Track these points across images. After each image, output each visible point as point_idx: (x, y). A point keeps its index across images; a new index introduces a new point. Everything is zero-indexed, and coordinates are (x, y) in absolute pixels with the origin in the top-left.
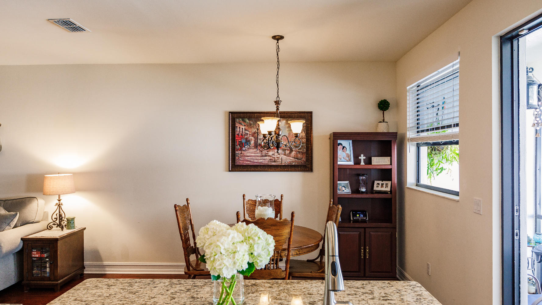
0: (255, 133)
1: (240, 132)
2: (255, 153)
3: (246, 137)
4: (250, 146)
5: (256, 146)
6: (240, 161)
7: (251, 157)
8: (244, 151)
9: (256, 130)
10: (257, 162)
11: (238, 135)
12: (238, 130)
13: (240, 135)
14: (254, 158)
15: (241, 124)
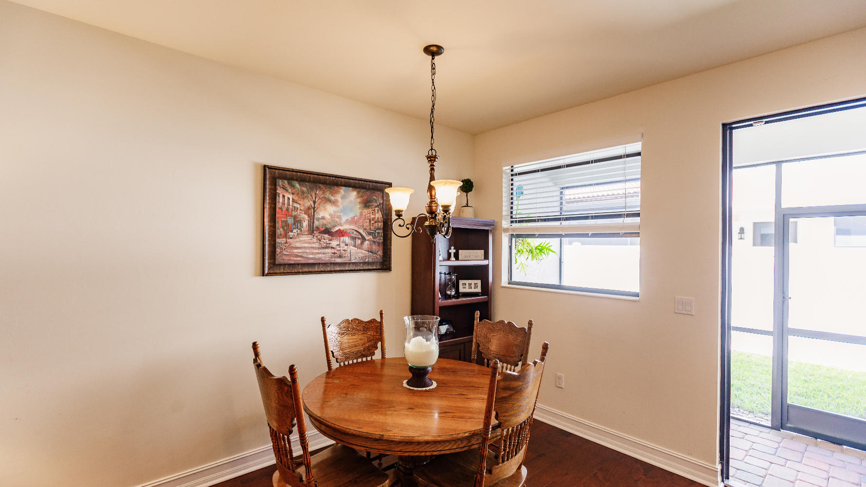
0: (309, 208)
1: (283, 204)
2: (309, 243)
3: (294, 213)
4: (301, 231)
5: (312, 231)
6: (283, 256)
7: (303, 250)
8: (291, 238)
9: (312, 203)
10: (312, 259)
11: (281, 209)
12: (281, 200)
13: (284, 209)
14: (308, 251)
15: (287, 191)
